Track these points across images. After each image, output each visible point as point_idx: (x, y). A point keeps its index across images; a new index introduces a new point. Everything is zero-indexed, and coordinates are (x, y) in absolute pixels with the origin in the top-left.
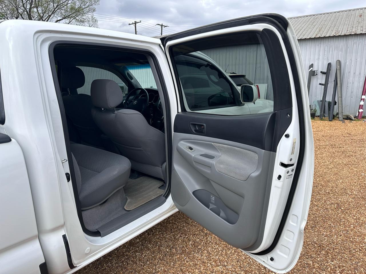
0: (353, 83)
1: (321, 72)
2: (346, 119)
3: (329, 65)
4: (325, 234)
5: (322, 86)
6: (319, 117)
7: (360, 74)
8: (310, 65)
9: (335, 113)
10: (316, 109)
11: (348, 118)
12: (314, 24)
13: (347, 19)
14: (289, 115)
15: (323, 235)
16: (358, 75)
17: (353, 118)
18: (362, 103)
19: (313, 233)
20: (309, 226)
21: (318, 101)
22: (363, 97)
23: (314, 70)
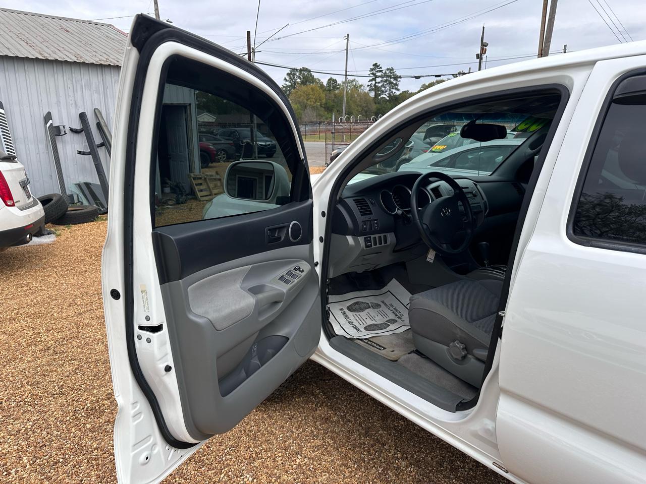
1: (72, 130)
3: (82, 116)
5: (87, 156)
8: (45, 114)
23: (55, 124)
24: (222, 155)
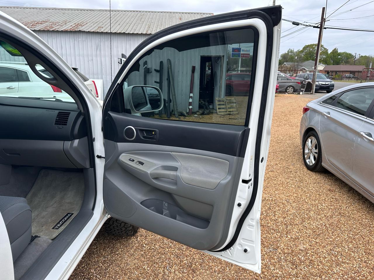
0: (182, 82)
1: (155, 70)
2: (180, 116)
3: (161, 63)
4: (216, 269)
5: (157, 84)
6: (158, 114)
7: (187, 73)
8: (144, 61)
9: (171, 110)
11: (182, 114)
12: (143, 20)
13: (171, 20)
15: (215, 271)
17: (186, 114)
18: (191, 100)
19: (205, 274)
20: (197, 263)
22: (191, 95)
23: (148, 67)
24: (290, 90)
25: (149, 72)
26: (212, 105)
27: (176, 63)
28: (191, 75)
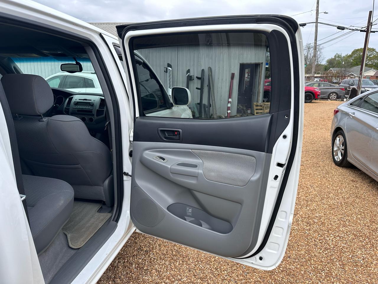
3: (203, 70)
7: (226, 80)
8: (187, 70)
9: (211, 114)
10: (195, 111)
14: (286, 117)
16: (225, 81)
18: (229, 105)
21: (196, 104)
22: (230, 100)
23: (190, 75)
25: (191, 79)
26: (250, 110)
27: (217, 70)
28: (230, 81)
